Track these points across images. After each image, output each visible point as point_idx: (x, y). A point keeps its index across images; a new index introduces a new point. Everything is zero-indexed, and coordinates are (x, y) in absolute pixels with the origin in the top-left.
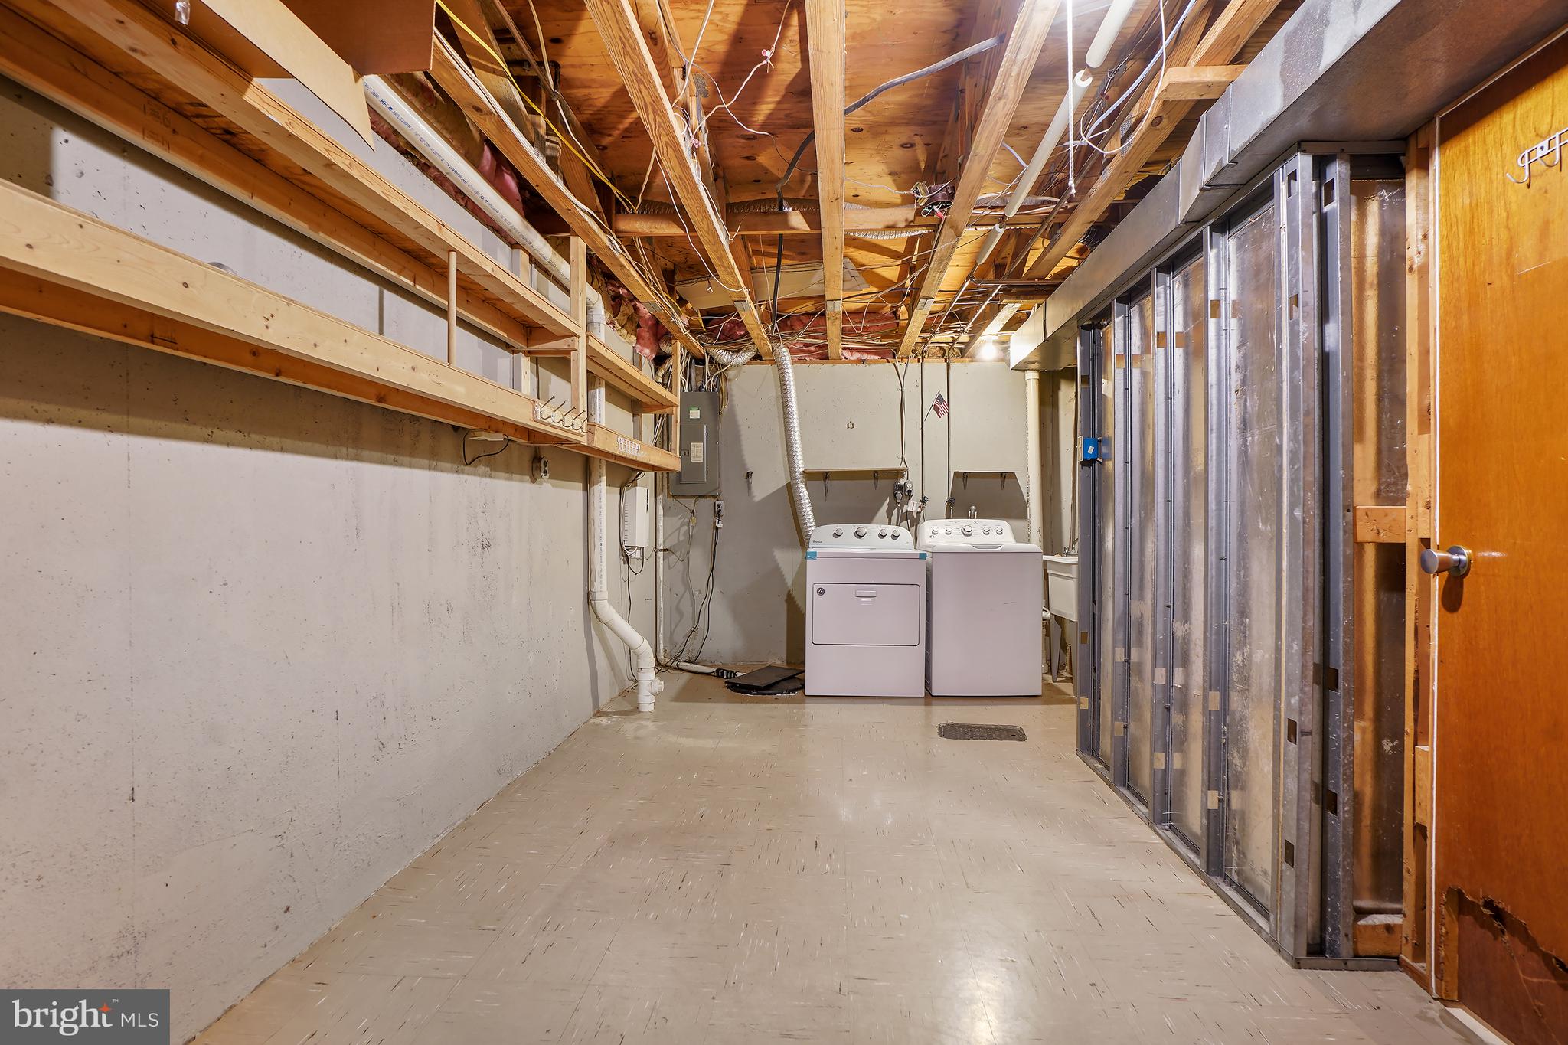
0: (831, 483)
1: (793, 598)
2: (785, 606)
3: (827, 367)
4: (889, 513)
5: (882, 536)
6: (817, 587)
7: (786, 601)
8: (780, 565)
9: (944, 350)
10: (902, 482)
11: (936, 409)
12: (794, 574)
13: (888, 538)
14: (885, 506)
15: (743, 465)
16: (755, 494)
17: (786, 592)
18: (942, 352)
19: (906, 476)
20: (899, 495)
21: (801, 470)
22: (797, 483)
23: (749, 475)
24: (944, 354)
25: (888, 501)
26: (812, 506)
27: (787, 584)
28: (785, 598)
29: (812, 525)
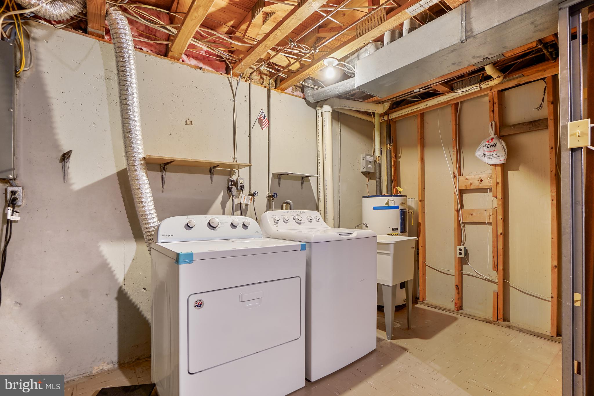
0: (169, 175)
1: (126, 294)
2: (115, 304)
3: (165, 62)
4: (223, 205)
5: (233, 226)
6: (193, 300)
7: (117, 299)
8: (109, 261)
9: (263, 79)
10: (234, 178)
11: (260, 121)
12: (127, 269)
13: (240, 227)
14: (220, 199)
15: (56, 145)
16: (72, 181)
17: (116, 289)
18: (262, 81)
19: (237, 174)
20: (234, 189)
21: (141, 156)
22: (136, 170)
23: (65, 157)
24: (263, 82)
25: (222, 194)
26: (153, 196)
27: (117, 280)
28: (115, 295)
29: (153, 216)
